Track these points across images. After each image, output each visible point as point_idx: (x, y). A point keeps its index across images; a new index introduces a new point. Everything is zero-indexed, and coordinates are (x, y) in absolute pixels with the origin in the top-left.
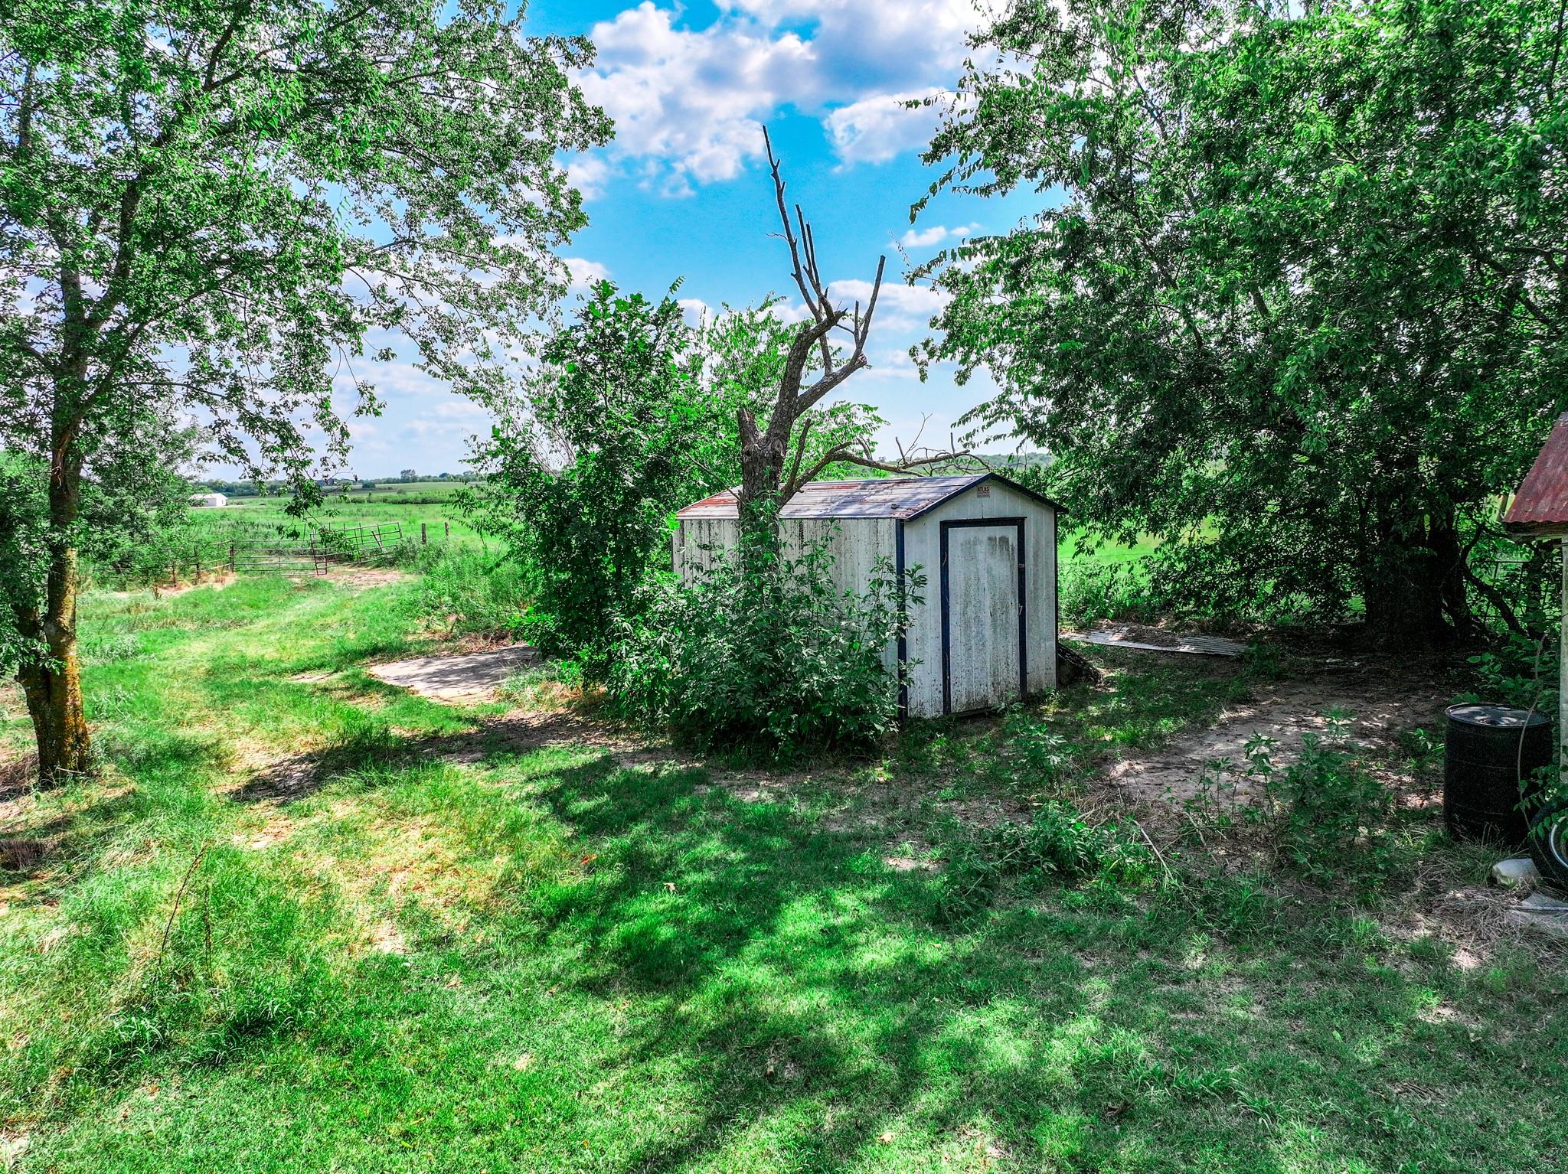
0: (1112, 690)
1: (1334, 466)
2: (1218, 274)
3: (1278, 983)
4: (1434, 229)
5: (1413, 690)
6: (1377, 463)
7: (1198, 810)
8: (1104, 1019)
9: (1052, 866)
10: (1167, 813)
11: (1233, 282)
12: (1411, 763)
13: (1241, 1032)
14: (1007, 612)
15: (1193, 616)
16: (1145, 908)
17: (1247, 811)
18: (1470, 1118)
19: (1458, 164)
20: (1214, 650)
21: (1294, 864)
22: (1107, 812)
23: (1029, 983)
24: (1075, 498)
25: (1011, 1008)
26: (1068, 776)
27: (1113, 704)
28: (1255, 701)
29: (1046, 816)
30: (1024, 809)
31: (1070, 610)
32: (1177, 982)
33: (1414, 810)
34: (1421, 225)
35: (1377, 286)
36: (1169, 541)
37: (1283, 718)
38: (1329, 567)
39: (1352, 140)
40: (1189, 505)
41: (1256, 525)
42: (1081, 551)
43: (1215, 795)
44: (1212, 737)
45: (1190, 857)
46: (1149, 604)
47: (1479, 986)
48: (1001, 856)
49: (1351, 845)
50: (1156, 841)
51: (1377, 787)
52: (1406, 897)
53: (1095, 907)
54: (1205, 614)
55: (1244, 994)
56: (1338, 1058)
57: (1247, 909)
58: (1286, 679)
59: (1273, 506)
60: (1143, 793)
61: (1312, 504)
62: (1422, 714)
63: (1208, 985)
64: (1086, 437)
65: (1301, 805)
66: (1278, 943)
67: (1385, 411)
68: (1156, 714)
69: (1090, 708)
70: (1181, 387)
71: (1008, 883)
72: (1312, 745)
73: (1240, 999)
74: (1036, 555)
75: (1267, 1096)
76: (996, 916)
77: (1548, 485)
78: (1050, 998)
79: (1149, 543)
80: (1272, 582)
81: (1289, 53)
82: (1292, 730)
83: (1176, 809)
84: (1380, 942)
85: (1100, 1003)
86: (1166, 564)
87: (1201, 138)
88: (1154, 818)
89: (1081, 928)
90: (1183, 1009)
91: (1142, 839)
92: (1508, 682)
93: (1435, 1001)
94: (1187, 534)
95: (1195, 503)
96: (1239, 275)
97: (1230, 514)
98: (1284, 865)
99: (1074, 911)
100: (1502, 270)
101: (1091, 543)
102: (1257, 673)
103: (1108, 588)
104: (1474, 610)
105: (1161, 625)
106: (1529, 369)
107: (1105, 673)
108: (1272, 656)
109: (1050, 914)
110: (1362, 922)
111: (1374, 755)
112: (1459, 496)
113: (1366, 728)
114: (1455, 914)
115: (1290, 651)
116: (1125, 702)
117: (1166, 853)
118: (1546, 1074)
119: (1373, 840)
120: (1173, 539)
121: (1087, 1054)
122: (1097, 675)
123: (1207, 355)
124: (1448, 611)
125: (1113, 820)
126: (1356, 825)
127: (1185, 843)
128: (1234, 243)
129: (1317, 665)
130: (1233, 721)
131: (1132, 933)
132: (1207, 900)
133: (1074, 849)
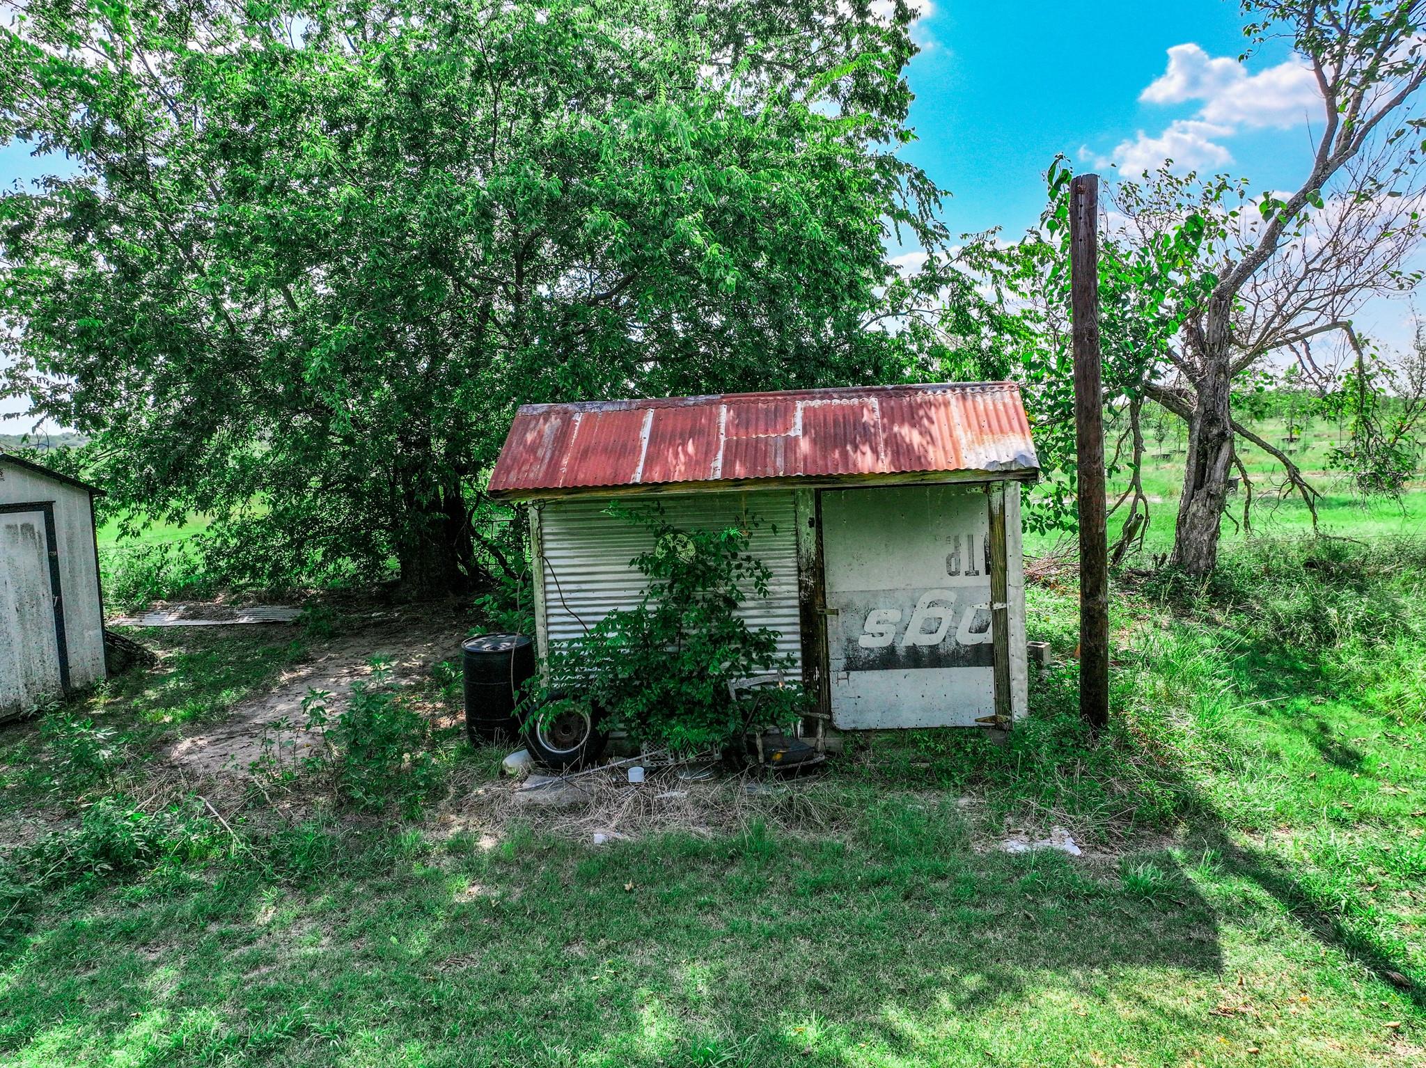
0: (171, 670)
1: (362, 446)
2: (244, 267)
3: (343, 910)
4: (422, 253)
5: (441, 630)
6: (399, 444)
7: (262, 771)
8: (172, 1007)
9: (106, 866)
10: (233, 781)
11: (257, 276)
12: (442, 693)
13: (312, 969)
14: (38, 604)
15: (250, 589)
16: (213, 880)
17: (309, 762)
18: (495, 968)
19: (434, 203)
20: (273, 618)
21: (352, 800)
22: (170, 794)
23: (82, 1001)
24: (113, 481)
25: (62, 1036)
26: (124, 767)
27: (172, 684)
28: (312, 660)
29: (97, 815)
30: (71, 814)
31: (119, 595)
32: (249, 942)
33: (445, 730)
34: (412, 248)
35: (383, 294)
36: (220, 519)
37: (336, 671)
38: (368, 534)
39: (355, 167)
40: (237, 484)
41: (302, 500)
42: (125, 533)
43: (277, 753)
44: (275, 699)
45: (256, 817)
46: (205, 581)
47: (497, 860)
48: (42, 873)
49: (398, 771)
50: (222, 811)
51: (415, 717)
52: (443, 804)
53: (159, 895)
54: (262, 585)
55: (313, 932)
56: (395, 959)
57: (315, 850)
58: (338, 636)
59: (315, 482)
60: (207, 767)
61: (350, 479)
62: (449, 650)
63: (279, 935)
64: (122, 418)
65: (354, 747)
66: (342, 875)
67: (399, 399)
68: (217, 687)
69: (147, 692)
70: (218, 370)
71: (55, 900)
72: (360, 691)
73: (311, 938)
74: (70, 541)
75: (336, 1018)
76: (40, 940)
77: (514, 460)
78: (110, 1006)
79: (199, 522)
80: (321, 550)
81: (293, 78)
82: (345, 681)
83: (241, 775)
84: (424, 848)
85: (168, 993)
86: (219, 541)
87: (216, 136)
88: (219, 789)
89: (144, 923)
90: (255, 965)
91: (208, 812)
92: (503, 616)
93: (466, 883)
94: (238, 511)
95: (242, 481)
96: (263, 270)
97: (278, 491)
98: (344, 803)
99: (135, 906)
100: (476, 293)
101: (136, 524)
102: (313, 634)
103: (160, 568)
104: (480, 560)
105: (219, 600)
106: (498, 371)
107: (161, 654)
108: (325, 617)
109: (107, 918)
110: (410, 835)
111: (413, 689)
112: (462, 470)
113: (406, 668)
114: (479, 807)
115: (341, 611)
116: (183, 680)
117: (233, 821)
118: (543, 913)
119: (415, 763)
120: (224, 517)
121: (154, 1051)
122: (153, 658)
123: (241, 342)
124: (463, 563)
125: (177, 802)
126: (401, 753)
127: (250, 805)
128: (257, 240)
129: (364, 620)
130: (293, 681)
131: (200, 909)
132: (275, 854)
133: (132, 842)
